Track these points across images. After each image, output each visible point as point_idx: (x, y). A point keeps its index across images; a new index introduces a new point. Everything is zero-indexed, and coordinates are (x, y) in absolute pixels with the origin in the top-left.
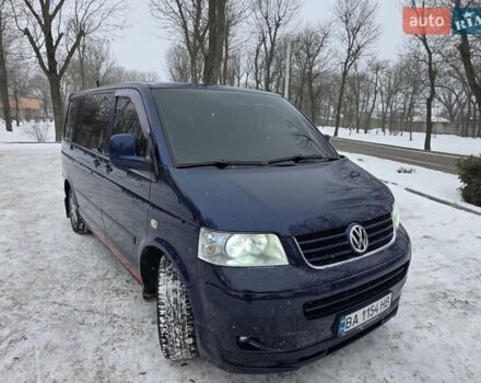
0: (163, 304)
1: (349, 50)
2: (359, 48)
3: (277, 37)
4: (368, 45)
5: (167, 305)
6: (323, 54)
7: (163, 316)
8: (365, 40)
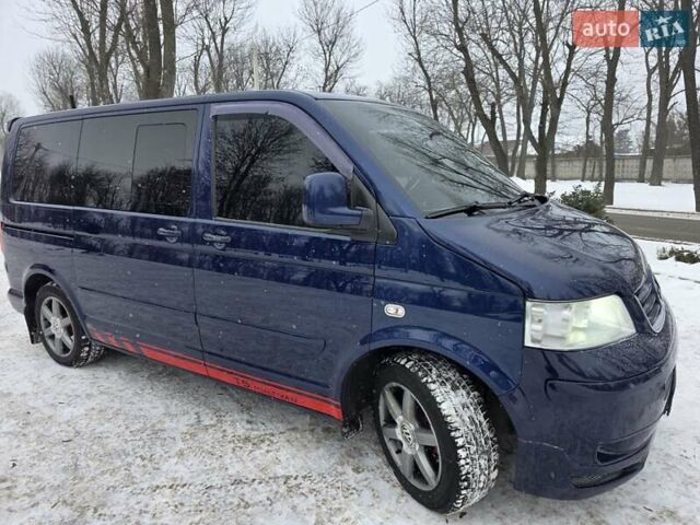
0: (457, 429)
1: (327, 70)
2: (338, 68)
3: (225, 47)
4: (349, 65)
5: (463, 430)
6: (291, 74)
7: (462, 447)
8: (345, 58)
